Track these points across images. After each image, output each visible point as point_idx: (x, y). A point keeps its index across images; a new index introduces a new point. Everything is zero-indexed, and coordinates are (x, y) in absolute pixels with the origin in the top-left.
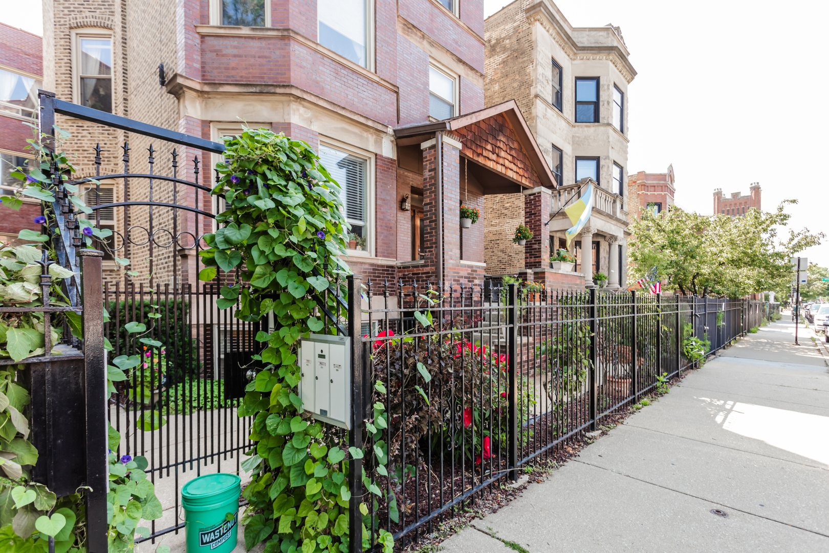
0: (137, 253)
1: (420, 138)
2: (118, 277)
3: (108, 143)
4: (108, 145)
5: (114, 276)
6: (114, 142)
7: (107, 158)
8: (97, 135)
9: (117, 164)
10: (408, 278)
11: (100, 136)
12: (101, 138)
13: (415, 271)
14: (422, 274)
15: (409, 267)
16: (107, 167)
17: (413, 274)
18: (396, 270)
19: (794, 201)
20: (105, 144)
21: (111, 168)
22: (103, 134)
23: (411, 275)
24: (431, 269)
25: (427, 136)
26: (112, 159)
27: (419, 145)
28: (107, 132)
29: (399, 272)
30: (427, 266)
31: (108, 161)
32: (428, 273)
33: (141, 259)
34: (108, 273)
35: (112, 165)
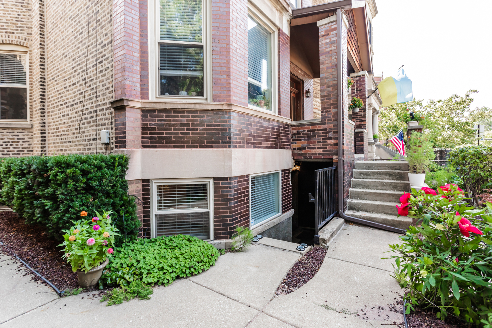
0: (53, 111)
1: (317, 16)
2: (30, 134)
3: (22, 14)
4: (22, 16)
5: (27, 133)
6: (28, 14)
7: (20, 27)
8: (10, 6)
9: (31, 34)
10: (303, 134)
11: (14, 7)
12: (14, 10)
13: (311, 128)
14: (318, 130)
15: (305, 125)
16: (20, 35)
17: (308, 131)
18: (290, 127)
19: (476, 91)
20: (18, 15)
21: (24, 37)
22: (16, 5)
23: (306, 132)
24: (328, 126)
25: (325, 14)
26: (25, 29)
27: (316, 23)
28: (20, 4)
29: (293, 129)
30: (325, 124)
31: (21, 30)
32: (326, 129)
33: (57, 116)
34: (21, 131)
35: (26, 34)
